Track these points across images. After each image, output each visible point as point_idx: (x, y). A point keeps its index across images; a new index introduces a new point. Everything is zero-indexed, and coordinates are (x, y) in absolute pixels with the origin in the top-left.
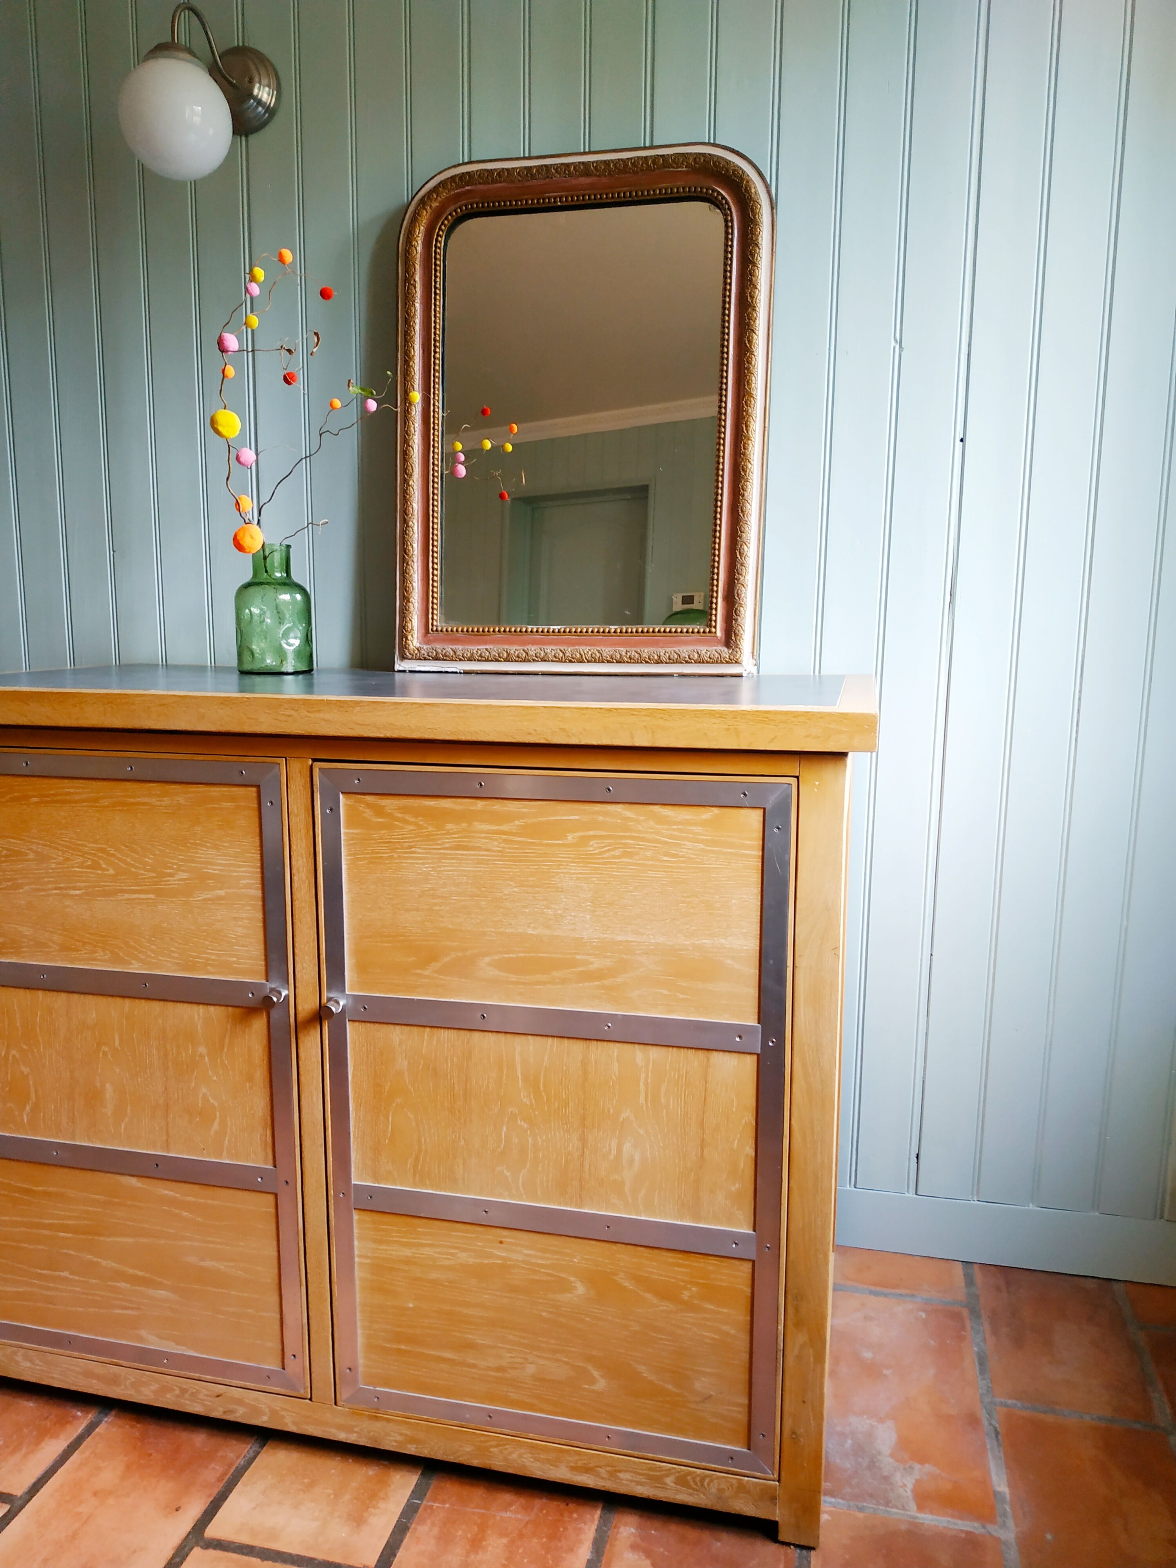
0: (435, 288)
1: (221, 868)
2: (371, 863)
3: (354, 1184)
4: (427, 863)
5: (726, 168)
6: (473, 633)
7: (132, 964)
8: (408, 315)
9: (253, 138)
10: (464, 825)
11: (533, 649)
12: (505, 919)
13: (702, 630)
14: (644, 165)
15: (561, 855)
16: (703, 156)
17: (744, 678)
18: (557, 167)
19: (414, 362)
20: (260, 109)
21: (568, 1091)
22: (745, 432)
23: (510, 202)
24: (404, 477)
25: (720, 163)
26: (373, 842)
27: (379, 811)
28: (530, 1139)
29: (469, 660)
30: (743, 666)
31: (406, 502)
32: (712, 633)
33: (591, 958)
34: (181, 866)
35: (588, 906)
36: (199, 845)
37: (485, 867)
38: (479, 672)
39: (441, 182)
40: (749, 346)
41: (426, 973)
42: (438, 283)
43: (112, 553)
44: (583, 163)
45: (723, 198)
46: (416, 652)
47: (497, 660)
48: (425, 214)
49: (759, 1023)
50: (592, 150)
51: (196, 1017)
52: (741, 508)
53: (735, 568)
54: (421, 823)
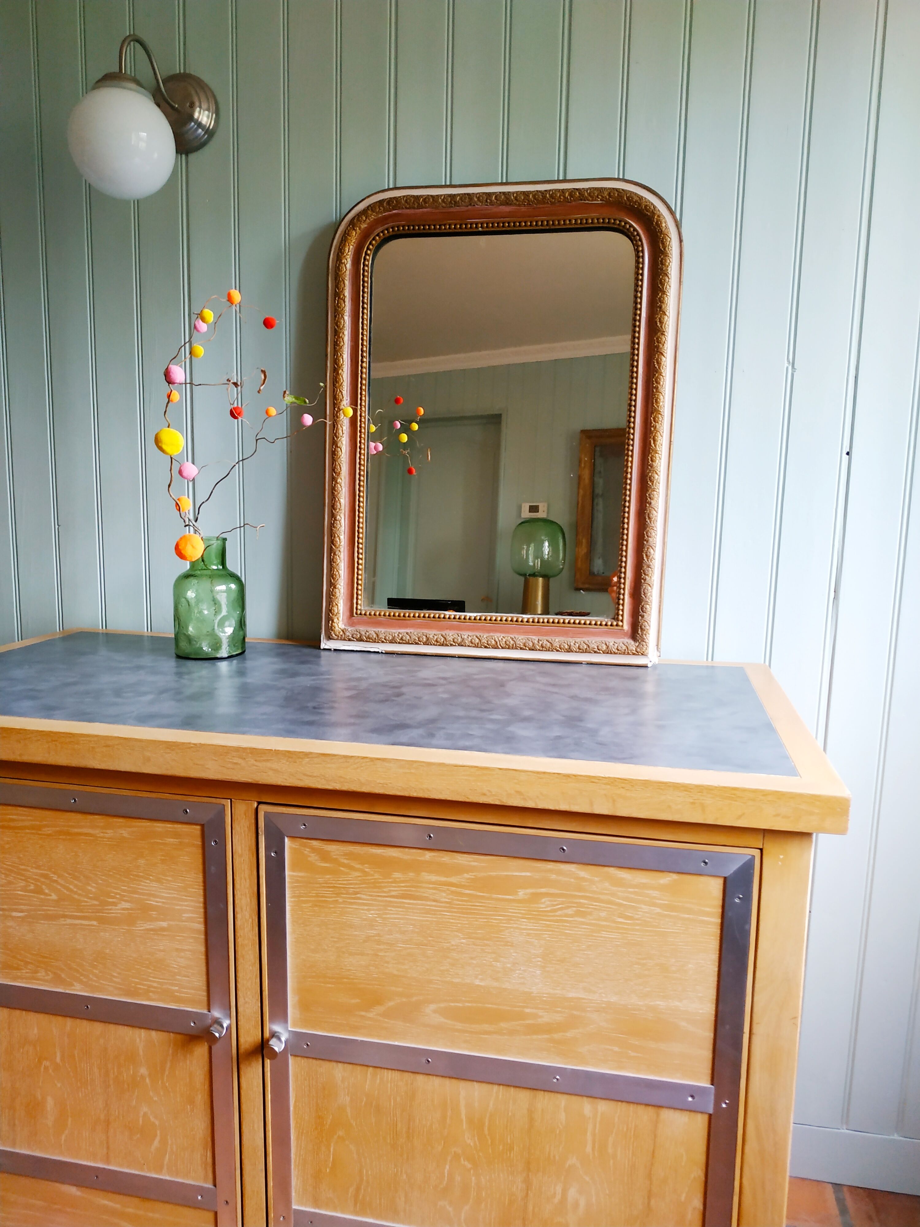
0: (363, 303)
1: (164, 901)
2: (316, 906)
3: (295, 1210)
4: (373, 910)
5: (638, 203)
6: (394, 618)
7: (73, 985)
8: (337, 326)
9: (193, 157)
10: (411, 875)
11: (450, 635)
12: (451, 969)
13: (609, 623)
14: (562, 197)
15: (510, 910)
16: (617, 191)
17: (649, 669)
18: (479, 196)
19: (342, 370)
20: (200, 130)
21: (513, 1136)
22: (653, 445)
23: (434, 226)
24: (333, 475)
25: (632, 198)
26: (318, 885)
27: (325, 856)
28: (473, 1178)
29: (391, 642)
30: (648, 658)
31: (334, 497)
32: (619, 626)
33: (540, 1013)
34: (124, 896)
35: (538, 961)
36: (142, 877)
37: (432, 918)
38: (399, 653)
39: (370, 205)
40: (657, 367)
41: (370, 1015)
42: (366, 298)
43: (57, 527)
44: (504, 193)
45: (635, 230)
46: (342, 633)
47: (417, 644)
48: (354, 234)
49: (712, 1085)
50: (509, 181)
51: (138, 1040)
52: (648, 514)
53: (642, 569)
54: (367, 870)
